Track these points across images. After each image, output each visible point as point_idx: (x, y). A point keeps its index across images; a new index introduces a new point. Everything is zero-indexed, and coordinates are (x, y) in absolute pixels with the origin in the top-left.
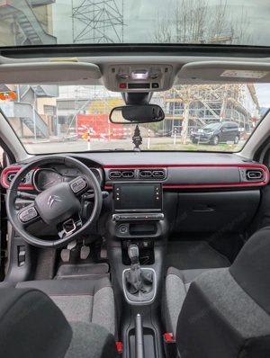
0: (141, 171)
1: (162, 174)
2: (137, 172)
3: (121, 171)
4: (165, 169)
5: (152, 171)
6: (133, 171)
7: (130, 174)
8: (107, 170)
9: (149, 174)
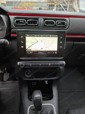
0: (45, 19)
1: (63, 23)
2: (41, 20)
3: (26, 19)
4: (67, 19)
5: (55, 20)
6: (37, 19)
7: (35, 22)
8: (12, 18)
9: (52, 23)
